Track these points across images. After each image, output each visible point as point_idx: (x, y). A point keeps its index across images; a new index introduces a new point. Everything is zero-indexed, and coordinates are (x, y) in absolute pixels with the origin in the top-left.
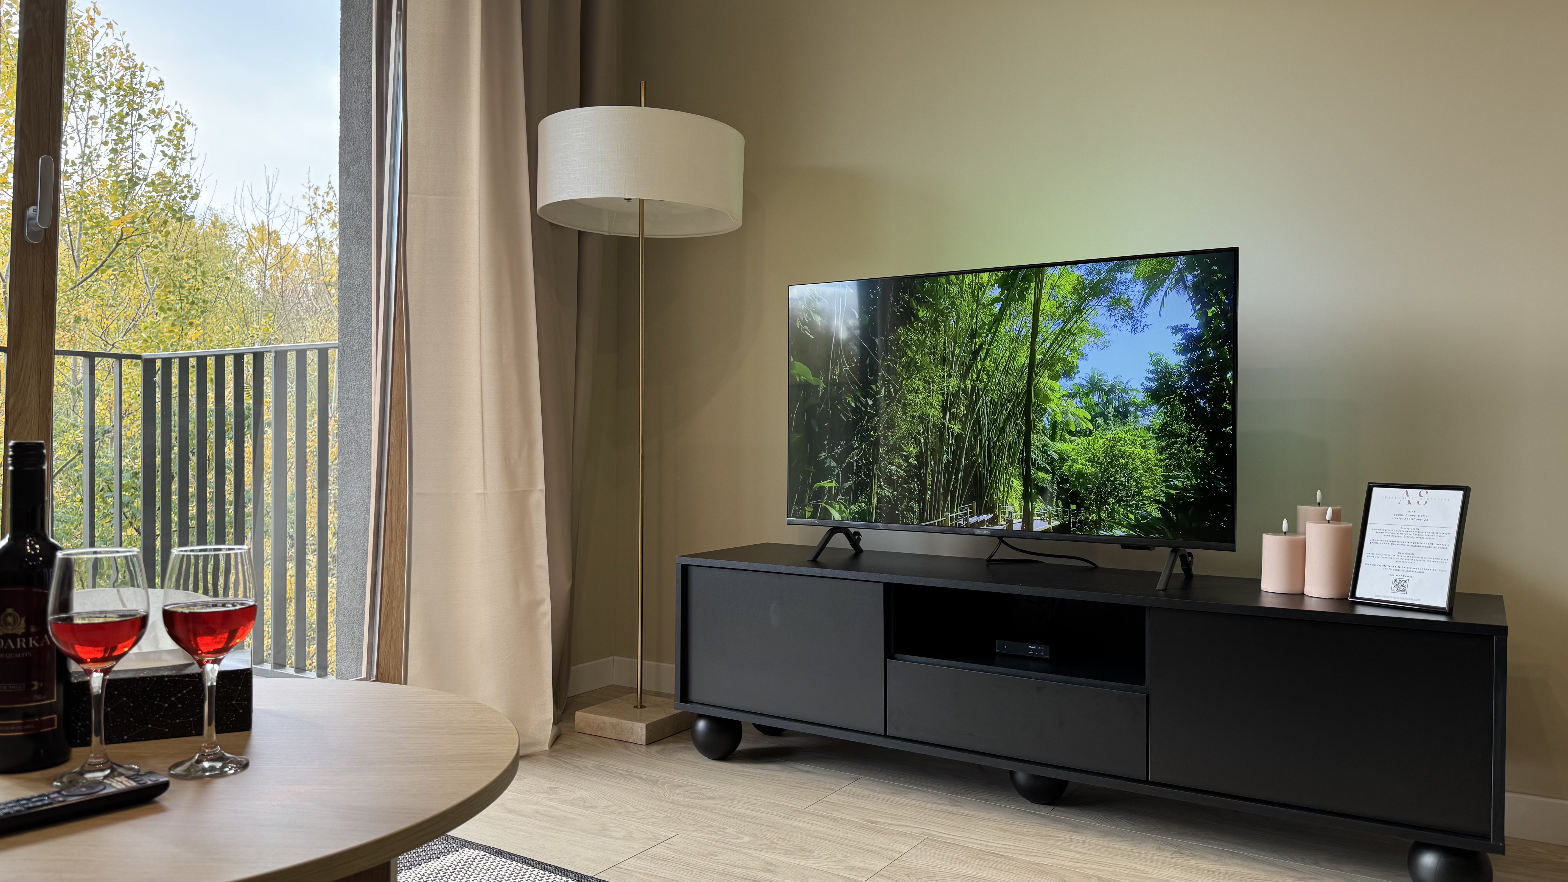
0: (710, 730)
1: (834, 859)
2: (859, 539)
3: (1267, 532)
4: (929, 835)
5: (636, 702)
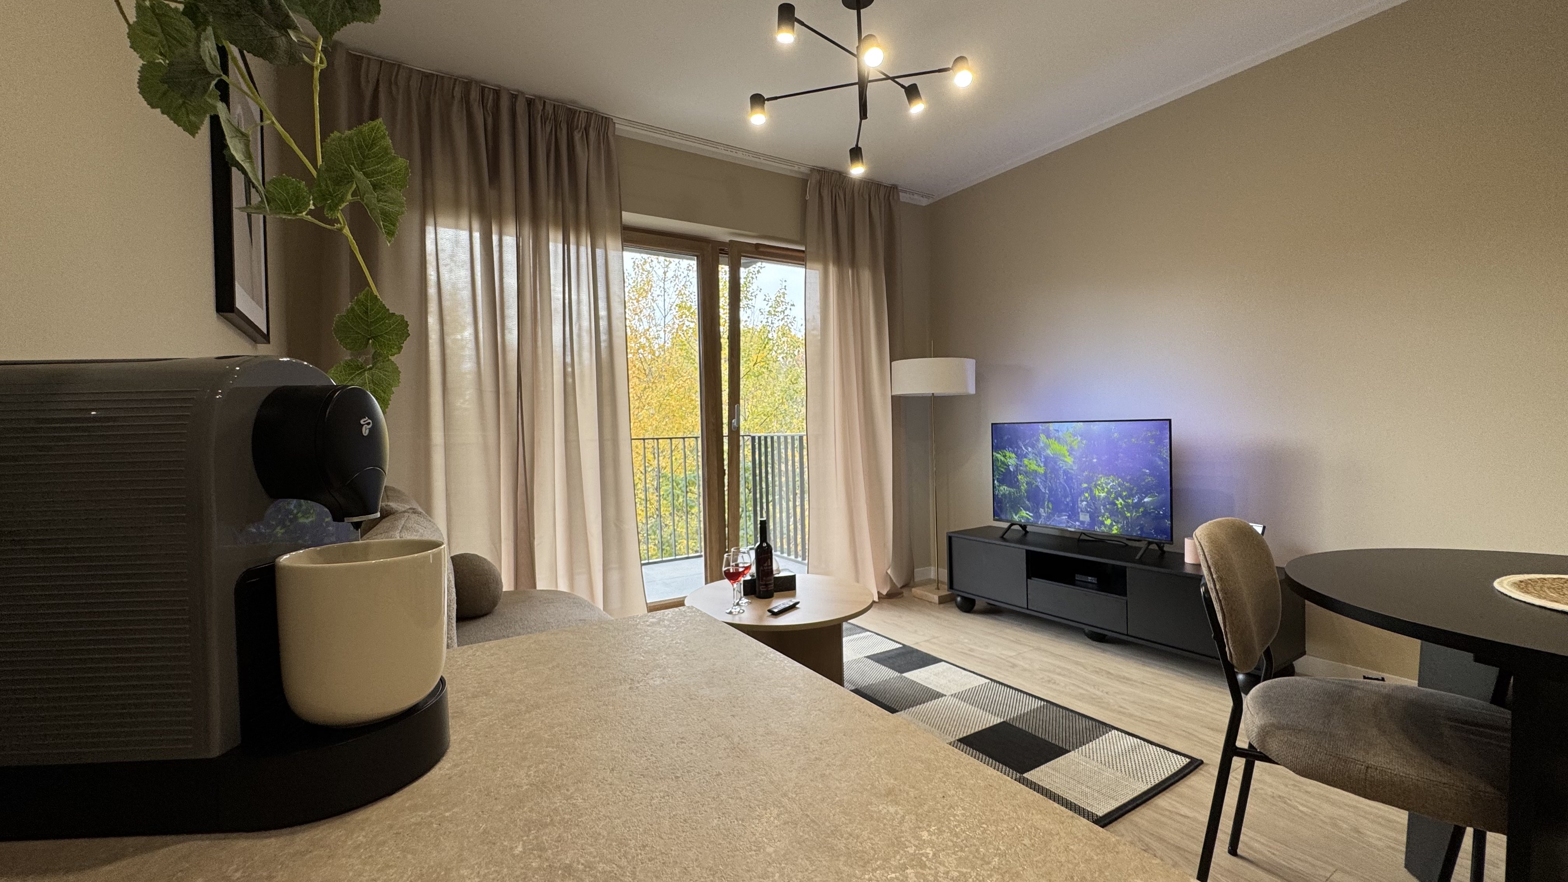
0: (962, 601)
2: (1026, 527)
3: (1187, 536)
5: (936, 587)
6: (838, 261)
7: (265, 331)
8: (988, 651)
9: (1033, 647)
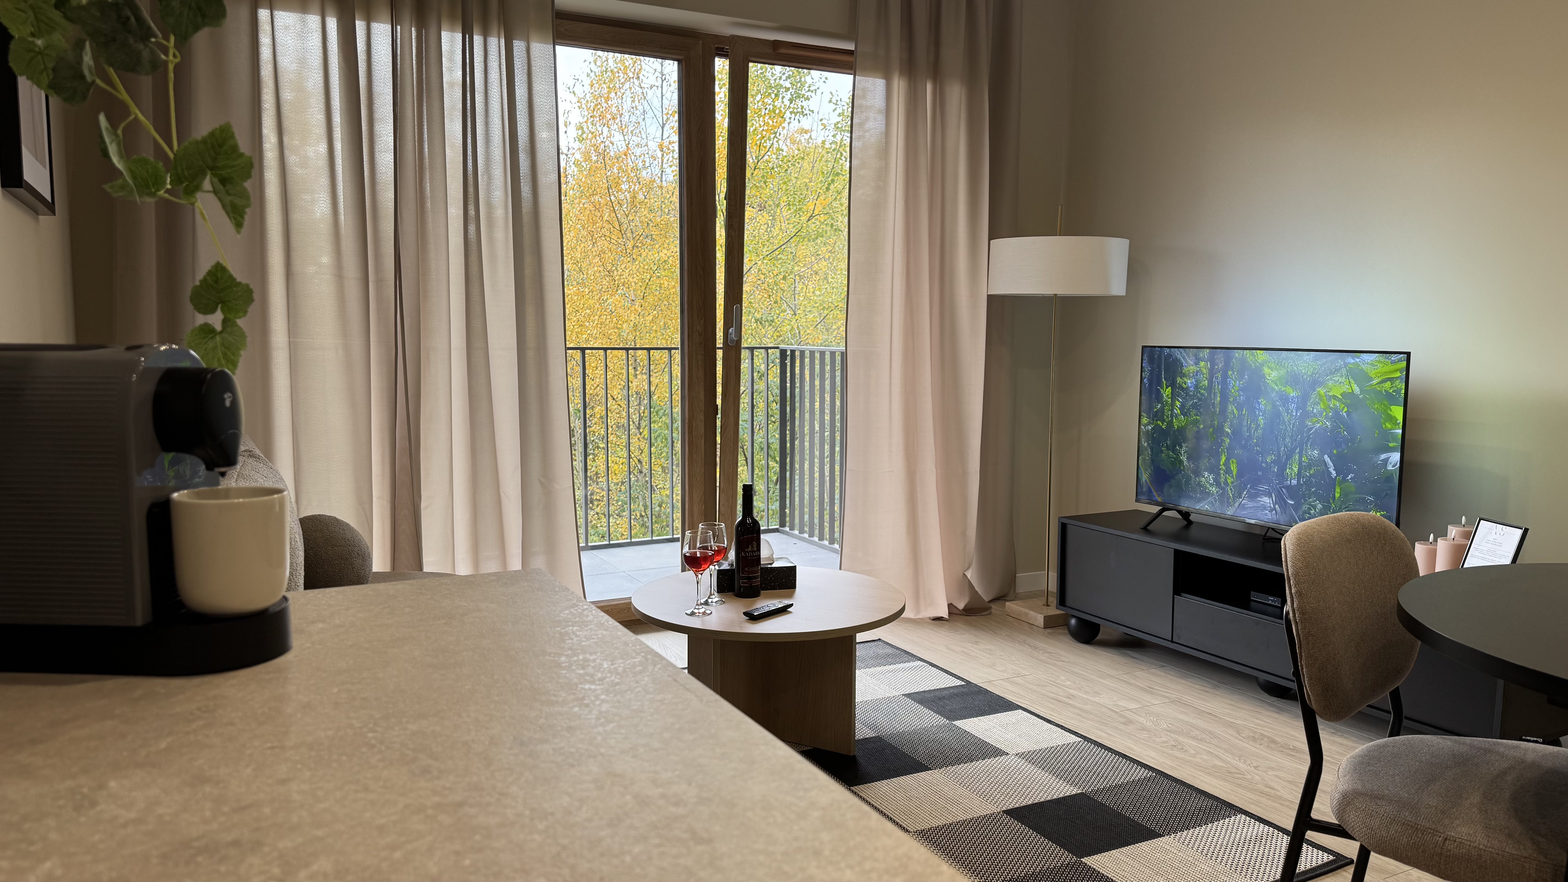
0: (1078, 625)
4: (1180, 699)
5: (1044, 602)
6: (910, 69)
7: (49, 199)
8: (1096, 699)
9: (1169, 698)
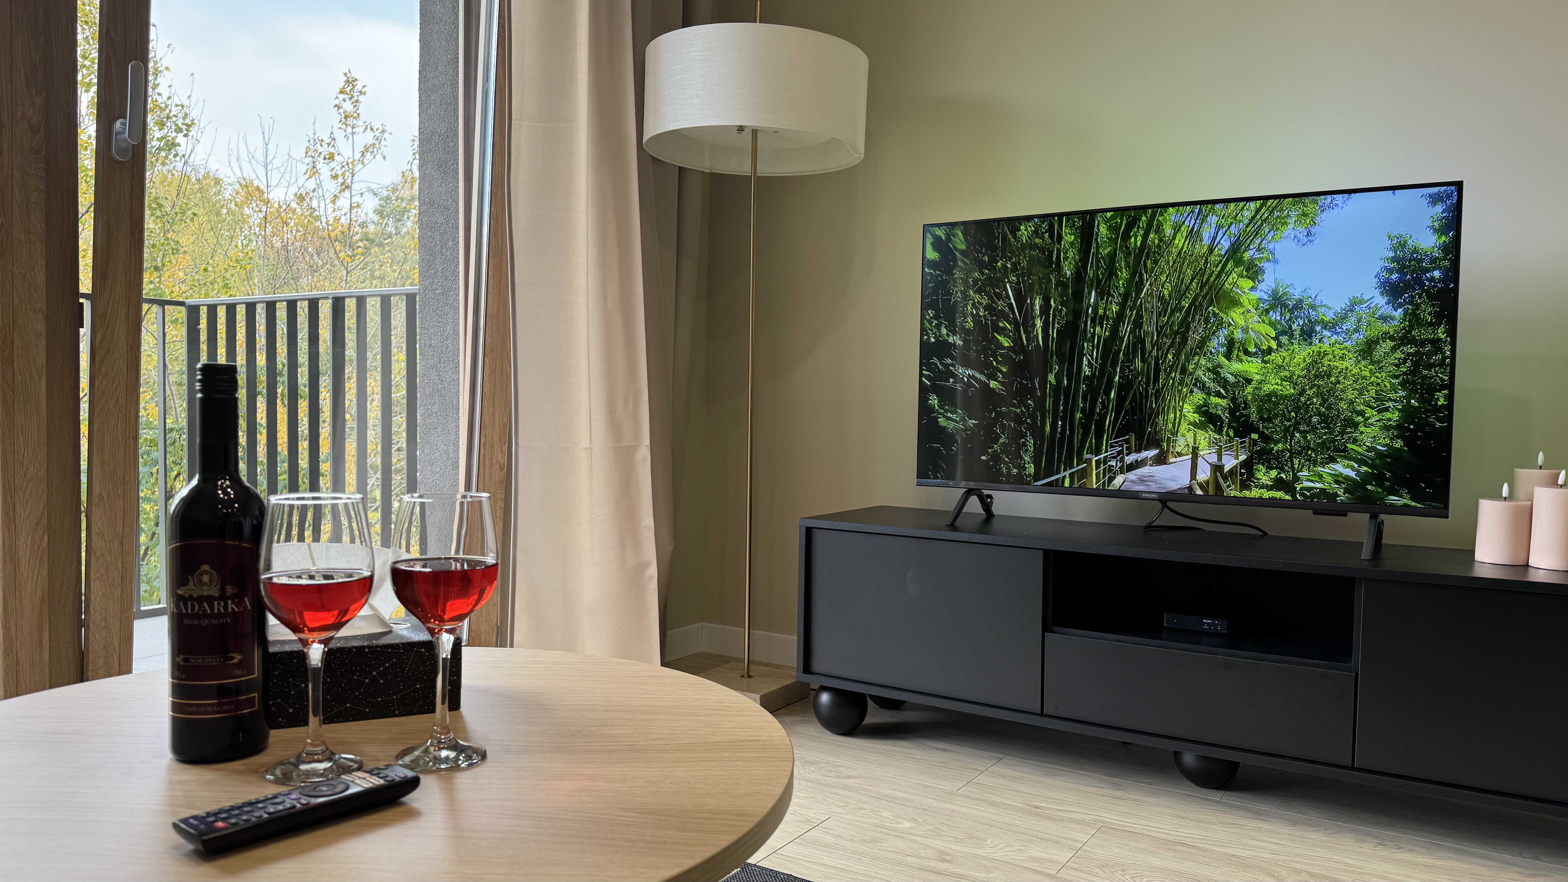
0: (834, 704)
1: (1011, 849)
2: (991, 502)
3: (1483, 497)
4: (1104, 822)
5: (740, 672)
